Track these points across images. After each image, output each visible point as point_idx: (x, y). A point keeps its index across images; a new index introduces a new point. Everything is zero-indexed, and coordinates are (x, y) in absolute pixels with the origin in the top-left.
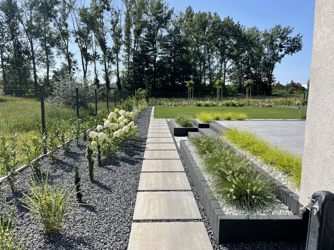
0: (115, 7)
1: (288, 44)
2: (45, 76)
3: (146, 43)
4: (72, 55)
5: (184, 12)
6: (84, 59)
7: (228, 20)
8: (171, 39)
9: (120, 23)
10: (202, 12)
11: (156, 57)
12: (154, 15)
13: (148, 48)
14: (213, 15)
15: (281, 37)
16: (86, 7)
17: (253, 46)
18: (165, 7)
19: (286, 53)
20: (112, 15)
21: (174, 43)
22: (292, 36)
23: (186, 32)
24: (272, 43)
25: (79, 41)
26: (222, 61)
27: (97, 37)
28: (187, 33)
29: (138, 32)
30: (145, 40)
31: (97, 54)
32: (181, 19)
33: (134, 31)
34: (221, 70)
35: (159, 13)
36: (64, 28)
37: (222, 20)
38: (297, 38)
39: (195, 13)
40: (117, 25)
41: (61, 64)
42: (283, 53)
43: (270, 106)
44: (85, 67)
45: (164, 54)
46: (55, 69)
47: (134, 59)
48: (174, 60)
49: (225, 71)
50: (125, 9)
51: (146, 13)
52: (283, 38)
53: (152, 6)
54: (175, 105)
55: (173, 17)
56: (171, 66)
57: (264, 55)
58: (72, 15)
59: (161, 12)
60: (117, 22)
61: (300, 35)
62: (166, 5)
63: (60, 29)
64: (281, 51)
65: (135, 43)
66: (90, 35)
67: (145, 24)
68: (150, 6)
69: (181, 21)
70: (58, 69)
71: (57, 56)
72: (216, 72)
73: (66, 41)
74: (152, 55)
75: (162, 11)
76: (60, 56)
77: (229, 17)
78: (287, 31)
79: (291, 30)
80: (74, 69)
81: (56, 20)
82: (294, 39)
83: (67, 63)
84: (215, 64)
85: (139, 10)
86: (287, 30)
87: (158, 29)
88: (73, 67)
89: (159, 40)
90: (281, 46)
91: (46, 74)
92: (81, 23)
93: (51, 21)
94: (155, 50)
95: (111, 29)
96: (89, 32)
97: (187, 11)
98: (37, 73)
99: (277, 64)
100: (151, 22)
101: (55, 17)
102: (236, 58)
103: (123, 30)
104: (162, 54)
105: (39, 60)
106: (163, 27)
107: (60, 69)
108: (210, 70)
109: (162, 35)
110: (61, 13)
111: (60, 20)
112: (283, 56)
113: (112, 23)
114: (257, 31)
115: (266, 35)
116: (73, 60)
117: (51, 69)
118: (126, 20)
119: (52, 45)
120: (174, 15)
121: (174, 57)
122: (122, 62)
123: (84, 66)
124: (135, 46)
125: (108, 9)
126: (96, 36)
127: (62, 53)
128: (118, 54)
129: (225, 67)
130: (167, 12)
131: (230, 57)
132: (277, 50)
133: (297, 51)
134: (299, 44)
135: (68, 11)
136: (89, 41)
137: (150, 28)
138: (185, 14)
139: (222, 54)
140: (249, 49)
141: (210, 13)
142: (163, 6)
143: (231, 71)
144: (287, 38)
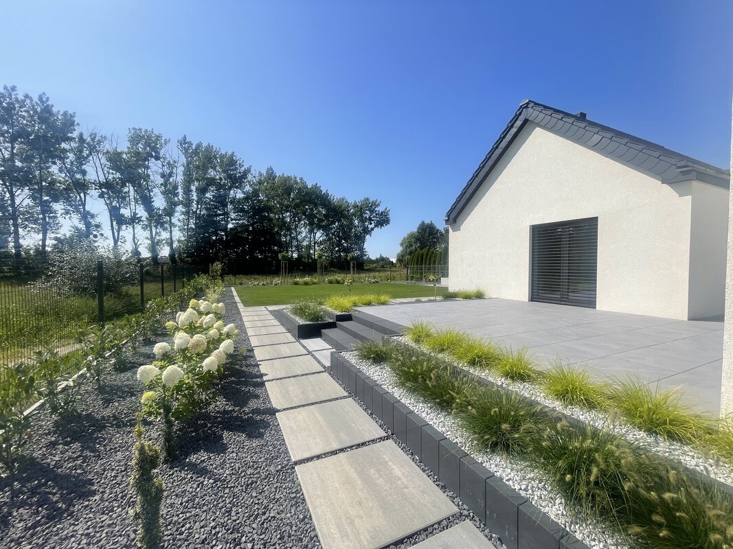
0: (167, 156)
1: (377, 217)
2: (39, 245)
3: (214, 205)
4: (93, 216)
5: (264, 172)
6: (114, 223)
7: (316, 187)
8: (248, 202)
9: (175, 178)
10: (285, 176)
11: (227, 223)
12: (224, 171)
13: (216, 212)
14: (299, 181)
15: (369, 210)
16: (119, 150)
17: (344, 218)
18: (240, 164)
19: (375, 226)
20: (163, 166)
21: (253, 207)
22: (380, 209)
23: (267, 196)
24: (361, 215)
25: (106, 196)
26: (311, 231)
27: (138, 193)
28: (268, 198)
29: (202, 191)
30: (212, 201)
31: (138, 216)
32: (260, 180)
33: (196, 189)
34: (310, 241)
35: (231, 170)
36: (78, 176)
37: (309, 187)
38: (385, 212)
39: (277, 175)
40: (171, 180)
41: (71, 228)
42: (373, 226)
43: (377, 282)
44: (116, 234)
45: (239, 220)
46: (59, 236)
47: (195, 224)
48: (254, 228)
49: (315, 243)
50: (183, 160)
51: (215, 169)
52: (372, 211)
53: (222, 161)
54: (263, 285)
55: (250, 177)
56: (248, 236)
57: (355, 227)
58: (95, 158)
59: (233, 170)
60: (170, 175)
61: (388, 210)
62: (241, 162)
63: (72, 177)
64: (371, 224)
65: (197, 204)
66: (126, 190)
67: (211, 182)
68: (219, 161)
69: (260, 183)
70: (65, 235)
71: (64, 216)
72: (305, 243)
73: (82, 195)
74: (222, 221)
75: (236, 168)
76: (69, 215)
77: (317, 184)
78: (375, 204)
79: (379, 204)
80: (95, 236)
81: (64, 164)
82: (382, 213)
83: (82, 226)
84: (303, 235)
85: (204, 163)
87: (230, 188)
88: (95, 233)
89: (231, 202)
90: (370, 219)
91: (40, 243)
92: (111, 171)
93: (54, 163)
94: (226, 214)
95: (162, 184)
96: (124, 185)
97: (267, 172)
98: (21, 241)
99: (368, 237)
100: (221, 179)
101: (62, 159)
102: (326, 229)
103: (179, 187)
104: (236, 220)
105: (26, 220)
106: (237, 187)
107: (68, 236)
108: (297, 241)
109: (235, 196)
110: (75, 155)
111: (72, 163)
112: (372, 229)
113: (163, 176)
114: (346, 202)
115: (355, 206)
116: (93, 223)
117: (50, 235)
118: (184, 175)
119: (56, 200)
120: (252, 174)
121: (252, 225)
122: (177, 228)
123: (115, 231)
124: (198, 208)
125: (157, 158)
126: (136, 191)
127: (74, 212)
128: (172, 218)
129: (315, 238)
130: (243, 169)
131: (319, 227)
132: (367, 223)
133: (386, 225)
134: (387, 218)
135: (88, 152)
136: (124, 198)
137: (220, 187)
138: (265, 175)
139: (311, 224)
140: (339, 221)
141: (296, 178)
142: (236, 162)
143: (321, 243)
144: (376, 211)
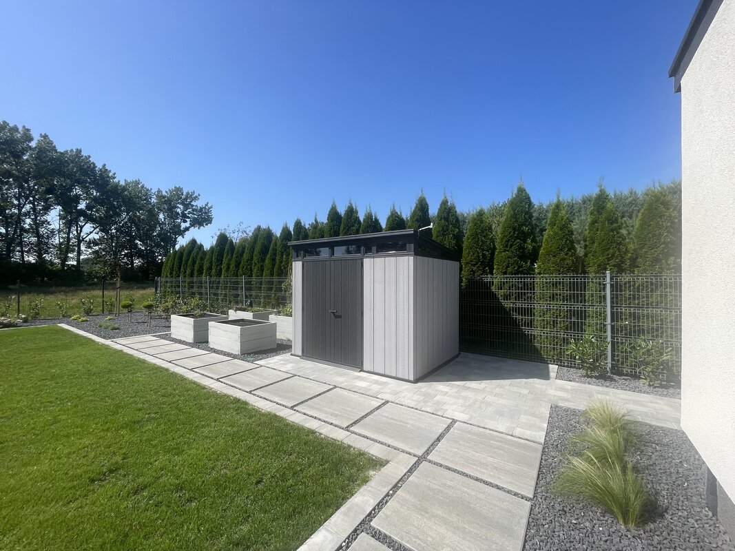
1: (194, 214)
7: (79, 155)
14: (36, 137)
15: (183, 203)
19: (192, 225)
22: (198, 204)
24: (170, 209)
26: (71, 223)
34: (69, 238)
38: (205, 208)
42: (188, 224)
49: (79, 242)
52: (186, 206)
57: (160, 224)
61: (209, 205)
64: (185, 221)
72: (56, 241)
77: (80, 150)
78: (192, 197)
79: (196, 197)
82: (201, 209)
86: (192, 195)
90: (184, 215)
102: (102, 221)
108: (37, 235)
112: (187, 229)
115: (160, 196)
129: (79, 233)
131: (87, 218)
132: (179, 221)
133: (207, 225)
134: (208, 216)
143: (93, 242)
144: (193, 206)
